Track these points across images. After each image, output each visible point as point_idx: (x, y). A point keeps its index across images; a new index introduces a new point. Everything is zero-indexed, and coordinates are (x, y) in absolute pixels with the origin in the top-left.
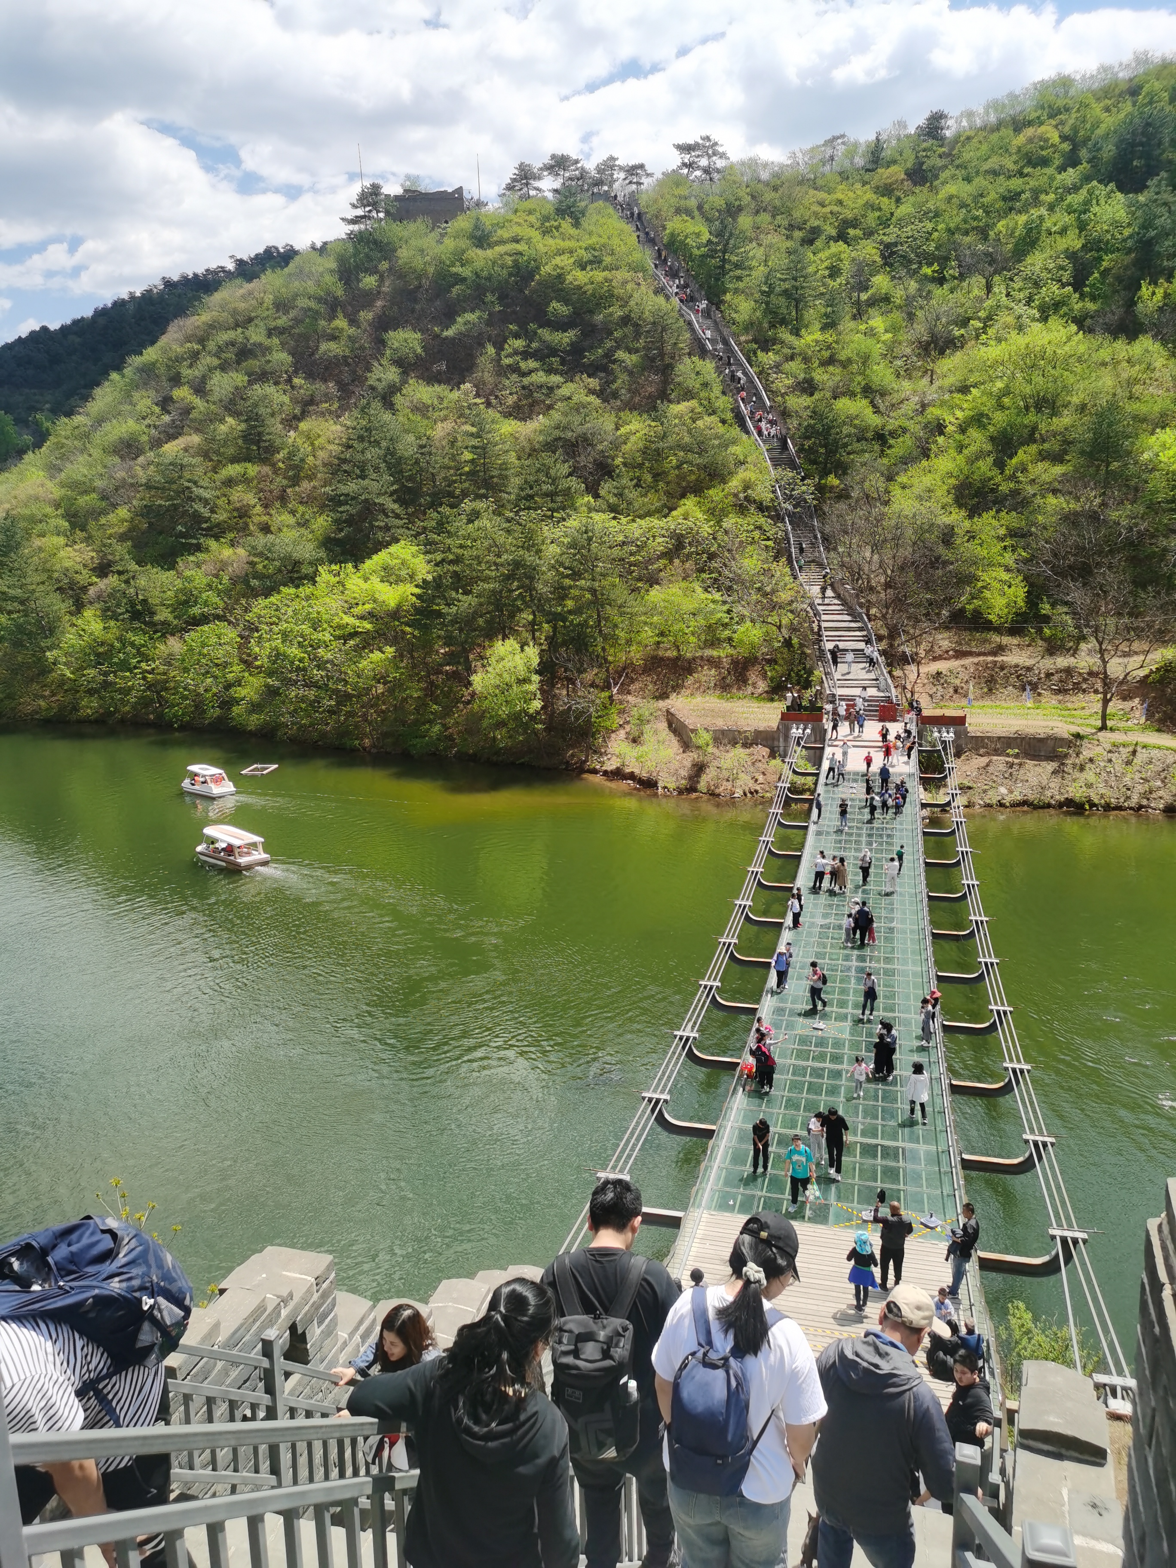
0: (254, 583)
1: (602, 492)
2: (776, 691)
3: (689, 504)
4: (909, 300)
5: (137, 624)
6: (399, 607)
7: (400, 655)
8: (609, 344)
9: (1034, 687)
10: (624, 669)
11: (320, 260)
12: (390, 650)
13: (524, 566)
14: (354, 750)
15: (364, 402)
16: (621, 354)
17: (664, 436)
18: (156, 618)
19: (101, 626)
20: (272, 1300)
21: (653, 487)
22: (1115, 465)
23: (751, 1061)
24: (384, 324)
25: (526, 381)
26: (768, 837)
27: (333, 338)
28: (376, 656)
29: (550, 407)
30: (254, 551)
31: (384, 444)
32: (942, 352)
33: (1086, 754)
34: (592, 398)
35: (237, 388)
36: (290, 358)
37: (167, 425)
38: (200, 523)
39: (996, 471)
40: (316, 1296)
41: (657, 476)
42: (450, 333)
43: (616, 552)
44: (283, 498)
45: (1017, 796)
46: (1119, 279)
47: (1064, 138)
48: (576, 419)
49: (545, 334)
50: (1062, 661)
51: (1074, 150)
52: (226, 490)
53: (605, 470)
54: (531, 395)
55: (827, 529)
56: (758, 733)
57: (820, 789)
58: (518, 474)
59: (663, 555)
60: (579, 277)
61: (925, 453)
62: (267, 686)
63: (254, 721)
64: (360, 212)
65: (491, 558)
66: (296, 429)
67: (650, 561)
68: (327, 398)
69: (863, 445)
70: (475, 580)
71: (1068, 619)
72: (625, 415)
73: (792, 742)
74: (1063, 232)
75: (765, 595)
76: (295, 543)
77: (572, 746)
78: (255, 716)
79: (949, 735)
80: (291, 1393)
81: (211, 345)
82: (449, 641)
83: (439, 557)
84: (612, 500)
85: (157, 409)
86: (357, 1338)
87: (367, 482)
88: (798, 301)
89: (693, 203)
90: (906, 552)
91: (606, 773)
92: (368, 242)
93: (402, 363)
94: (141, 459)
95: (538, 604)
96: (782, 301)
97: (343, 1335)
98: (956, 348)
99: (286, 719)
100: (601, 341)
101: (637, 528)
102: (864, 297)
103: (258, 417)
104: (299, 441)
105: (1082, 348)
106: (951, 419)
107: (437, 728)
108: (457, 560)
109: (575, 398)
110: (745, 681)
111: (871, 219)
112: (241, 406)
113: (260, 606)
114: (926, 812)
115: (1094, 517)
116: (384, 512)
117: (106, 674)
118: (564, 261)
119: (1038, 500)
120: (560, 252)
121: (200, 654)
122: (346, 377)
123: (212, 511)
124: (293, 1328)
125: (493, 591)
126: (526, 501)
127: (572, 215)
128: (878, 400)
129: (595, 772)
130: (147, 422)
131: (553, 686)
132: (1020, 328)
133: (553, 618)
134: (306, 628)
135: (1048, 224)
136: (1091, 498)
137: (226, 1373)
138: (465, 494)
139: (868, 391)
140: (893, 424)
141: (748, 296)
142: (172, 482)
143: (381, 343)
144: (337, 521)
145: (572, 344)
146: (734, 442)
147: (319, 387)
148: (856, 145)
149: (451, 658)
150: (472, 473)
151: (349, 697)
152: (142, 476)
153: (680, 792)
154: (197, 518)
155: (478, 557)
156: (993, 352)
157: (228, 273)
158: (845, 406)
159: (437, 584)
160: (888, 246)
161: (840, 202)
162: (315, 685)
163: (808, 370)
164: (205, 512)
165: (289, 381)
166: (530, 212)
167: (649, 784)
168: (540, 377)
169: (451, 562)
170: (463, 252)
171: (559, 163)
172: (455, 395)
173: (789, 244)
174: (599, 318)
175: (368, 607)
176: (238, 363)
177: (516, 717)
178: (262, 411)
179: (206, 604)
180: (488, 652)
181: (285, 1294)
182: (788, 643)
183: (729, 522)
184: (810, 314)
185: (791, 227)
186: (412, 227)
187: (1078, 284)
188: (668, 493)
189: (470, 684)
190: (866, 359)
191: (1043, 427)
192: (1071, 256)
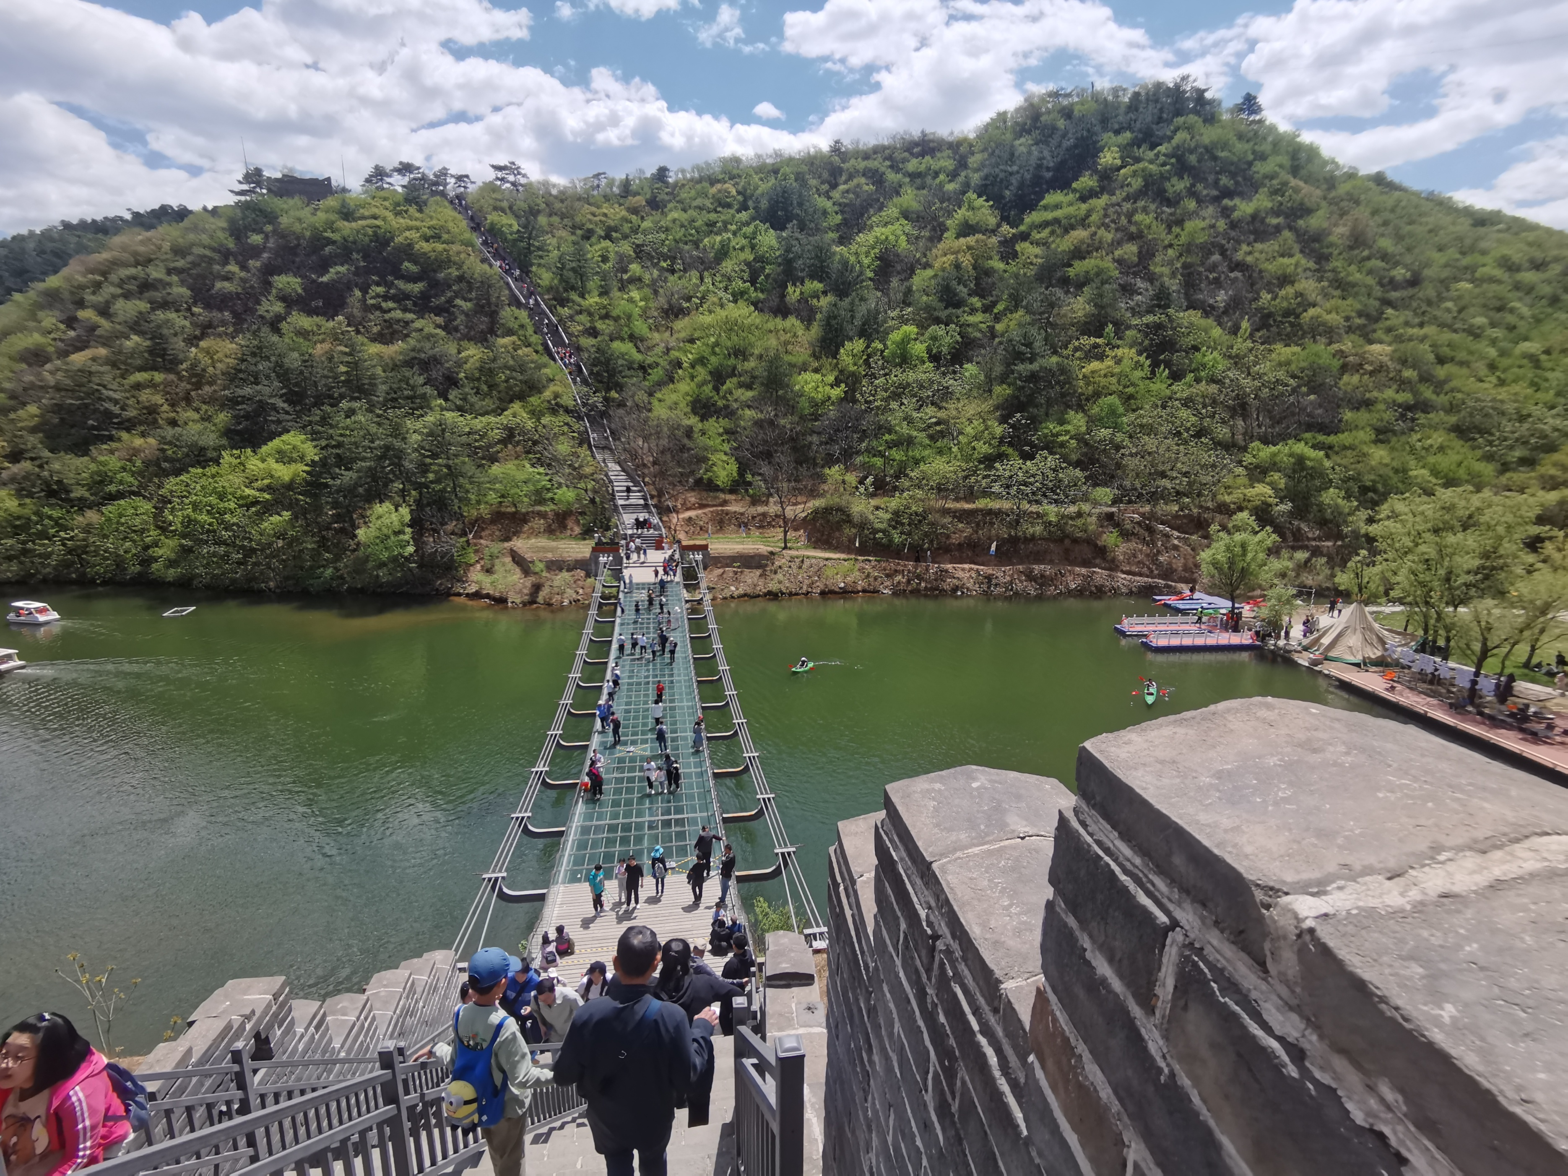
0: (165, 465)
1: (451, 397)
2: (587, 533)
3: (516, 406)
4: (654, 282)
5: (53, 501)
6: (292, 481)
7: (295, 517)
8: (449, 294)
9: (746, 525)
10: (476, 521)
11: (212, 220)
12: (287, 515)
13: (394, 449)
14: (261, 591)
15: (254, 327)
16: (458, 302)
17: (494, 360)
18: (72, 495)
19: (16, 503)
20: (236, 1019)
21: (488, 394)
22: (780, 392)
23: (587, 779)
24: (270, 270)
25: (387, 316)
26: (588, 631)
27: (227, 278)
28: (275, 519)
29: (407, 336)
30: (163, 440)
31: (273, 359)
32: (677, 316)
33: (777, 563)
34: (438, 331)
35: (141, 313)
36: (189, 293)
37: (72, 339)
38: (111, 418)
39: (714, 393)
40: (274, 1008)
41: (491, 387)
42: (325, 279)
43: (464, 439)
44: (188, 399)
45: (741, 591)
46: (775, 281)
47: (739, 193)
48: (428, 345)
49: (401, 284)
50: (761, 509)
51: (745, 201)
52: (136, 393)
53: (451, 381)
54: (391, 326)
55: (613, 426)
56: (577, 561)
57: (621, 595)
58: (384, 383)
59: (500, 442)
60: (425, 247)
61: (672, 380)
62: (181, 546)
63: (172, 574)
64: (245, 187)
65: (366, 443)
66: (197, 346)
67: (490, 446)
68: (224, 323)
69: (632, 372)
70: (353, 460)
71: (762, 483)
72: (464, 343)
73: (601, 566)
74: (742, 249)
75: (575, 469)
76: (200, 434)
77: (439, 578)
78: (172, 571)
79: (699, 557)
80: (260, 1084)
81: (113, 277)
82: (335, 505)
83: (324, 443)
84: (458, 402)
85: (62, 326)
86: (312, 1029)
87: (259, 387)
88: (582, 276)
89: (505, 204)
90: (664, 442)
91: (467, 595)
92: (254, 210)
93: (283, 298)
94: (48, 366)
95: (407, 477)
96: (571, 274)
97: (300, 1030)
98: (685, 315)
99: (200, 571)
100: (443, 291)
101: (479, 423)
102: (625, 277)
103: (161, 336)
104: (200, 356)
105: (758, 321)
106: (687, 359)
107: (329, 572)
108: (339, 445)
109: (426, 330)
110: (565, 527)
111: (626, 228)
112: (145, 326)
113: (171, 484)
114: (688, 605)
115: (771, 423)
116: (275, 408)
117: (24, 543)
118: (413, 235)
119: (740, 412)
120: (409, 229)
121: (118, 523)
122: (239, 308)
123: (123, 409)
124: (257, 1036)
125: (370, 469)
126: (392, 401)
127: (417, 203)
128: (639, 344)
129: (459, 595)
130: (52, 336)
131: (422, 535)
132: (722, 306)
133: (419, 487)
134: (213, 499)
135: (733, 243)
136: (769, 411)
137: (201, 1084)
138: (342, 397)
139: (632, 338)
140: (650, 360)
141: (549, 269)
142: (81, 385)
143: (267, 285)
144: (235, 417)
145: (421, 292)
146: (545, 366)
147: (216, 315)
148: (613, 180)
149: (338, 518)
150: (347, 382)
151: (253, 551)
152: (51, 380)
153: (524, 604)
154: (108, 414)
155: (355, 443)
156: (707, 319)
157: (125, 221)
158: (619, 347)
159: (323, 462)
160: (638, 246)
161: (605, 215)
162: (225, 543)
163: (592, 321)
164: (116, 410)
165: (189, 309)
166: (385, 199)
167: (501, 601)
168: (398, 314)
169: (333, 447)
170: (333, 223)
171: (405, 168)
172: (331, 324)
173: (574, 238)
174: (441, 275)
175: (266, 482)
176: (141, 293)
177: (394, 559)
178: (165, 331)
179: (121, 482)
180: (368, 513)
181: (247, 1012)
182: (593, 501)
183: (546, 420)
184: (591, 285)
185: (574, 227)
186: (291, 202)
187: (753, 282)
188: (500, 399)
189: (355, 536)
190: (629, 317)
191: (739, 367)
192: (748, 264)
